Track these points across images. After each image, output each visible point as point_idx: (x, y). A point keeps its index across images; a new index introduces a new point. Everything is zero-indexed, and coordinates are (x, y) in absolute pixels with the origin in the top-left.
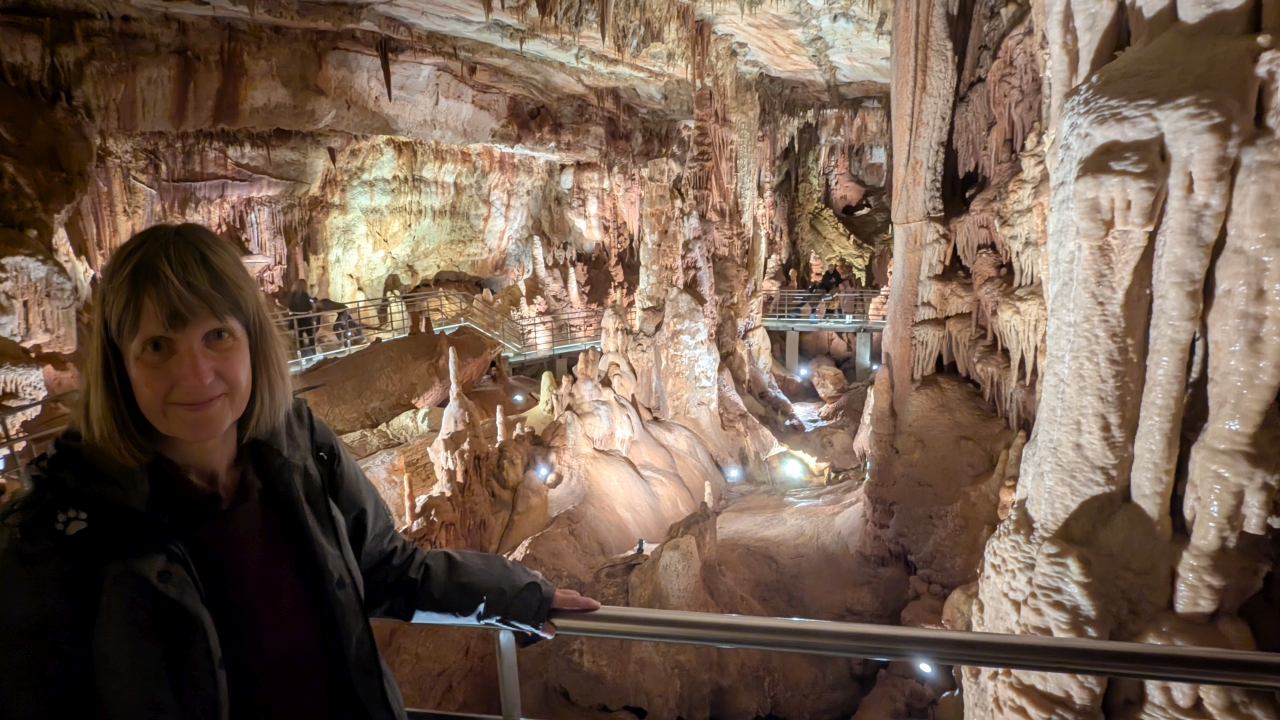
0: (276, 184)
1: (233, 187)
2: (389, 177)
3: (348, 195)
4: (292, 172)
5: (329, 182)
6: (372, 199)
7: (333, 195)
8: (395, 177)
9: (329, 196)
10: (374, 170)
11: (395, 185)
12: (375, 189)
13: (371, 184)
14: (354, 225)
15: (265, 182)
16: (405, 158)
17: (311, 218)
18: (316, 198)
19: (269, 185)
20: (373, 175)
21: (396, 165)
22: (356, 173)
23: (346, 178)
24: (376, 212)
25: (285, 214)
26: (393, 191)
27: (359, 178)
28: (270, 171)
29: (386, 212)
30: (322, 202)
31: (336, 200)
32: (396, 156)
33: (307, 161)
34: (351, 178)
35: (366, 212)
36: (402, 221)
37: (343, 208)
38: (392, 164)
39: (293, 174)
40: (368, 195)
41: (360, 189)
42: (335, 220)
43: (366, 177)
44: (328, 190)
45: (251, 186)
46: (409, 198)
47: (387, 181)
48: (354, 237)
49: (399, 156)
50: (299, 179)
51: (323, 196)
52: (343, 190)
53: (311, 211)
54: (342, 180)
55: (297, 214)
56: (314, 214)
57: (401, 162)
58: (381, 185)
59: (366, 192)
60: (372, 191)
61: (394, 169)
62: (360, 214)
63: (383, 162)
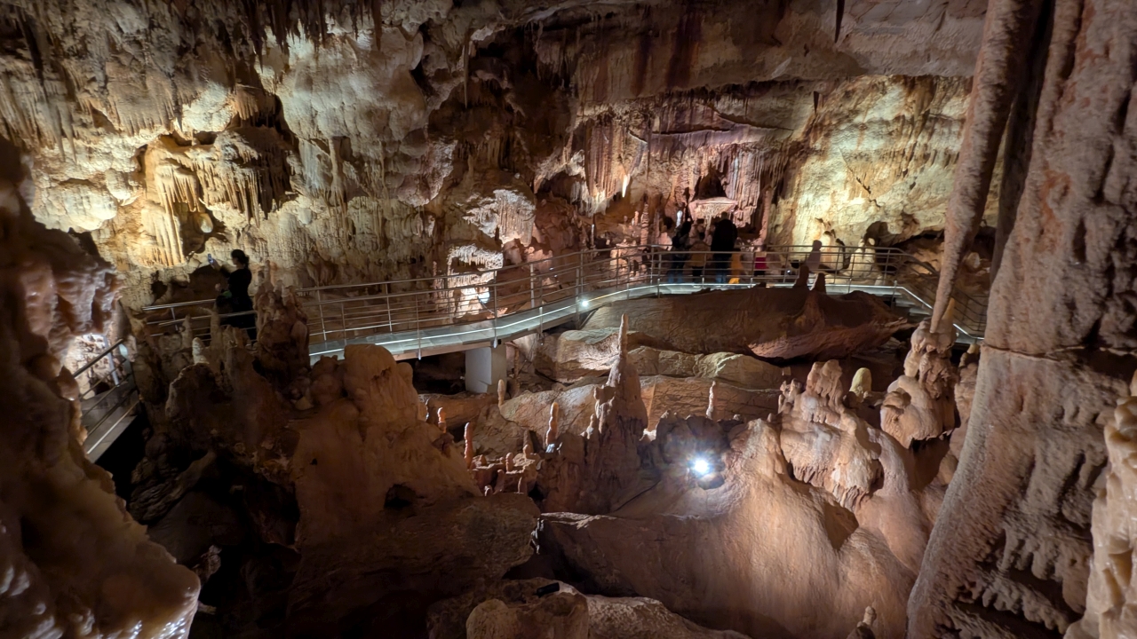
0: (757, 132)
1: (715, 136)
2: (890, 117)
3: (832, 140)
4: (776, 120)
5: (815, 128)
6: (859, 144)
7: (815, 140)
8: (897, 118)
9: (812, 141)
10: (870, 112)
11: (894, 127)
12: (866, 132)
13: (863, 127)
14: (832, 171)
15: (745, 130)
16: (916, 95)
17: (788, 163)
18: (799, 143)
19: (750, 133)
20: (868, 117)
21: (903, 104)
22: (847, 117)
23: (834, 122)
24: (862, 157)
25: (766, 159)
26: (890, 134)
27: (850, 121)
28: (753, 120)
29: (874, 157)
30: (803, 147)
31: (818, 145)
32: (905, 94)
33: (794, 108)
34: (840, 122)
35: (849, 157)
36: (894, 167)
37: (822, 154)
38: (897, 104)
39: (777, 121)
40: (855, 140)
41: (847, 133)
42: (813, 165)
43: (859, 119)
44: (811, 135)
45: (732, 134)
46: (912, 141)
47: (887, 123)
48: (830, 183)
49: (909, 93)
50: (782, 126)
51: (805, 141)
52: (827, 136)
53: (790, 156)
54: (829, 125)
55: (776, 161)
56: (791, 159)
57: (910, 100)
58: (876, 127)
59: (853, 137)
60: (862, 134)
61: (899, 108)
62: (842, 160)
63: (884, 102)
